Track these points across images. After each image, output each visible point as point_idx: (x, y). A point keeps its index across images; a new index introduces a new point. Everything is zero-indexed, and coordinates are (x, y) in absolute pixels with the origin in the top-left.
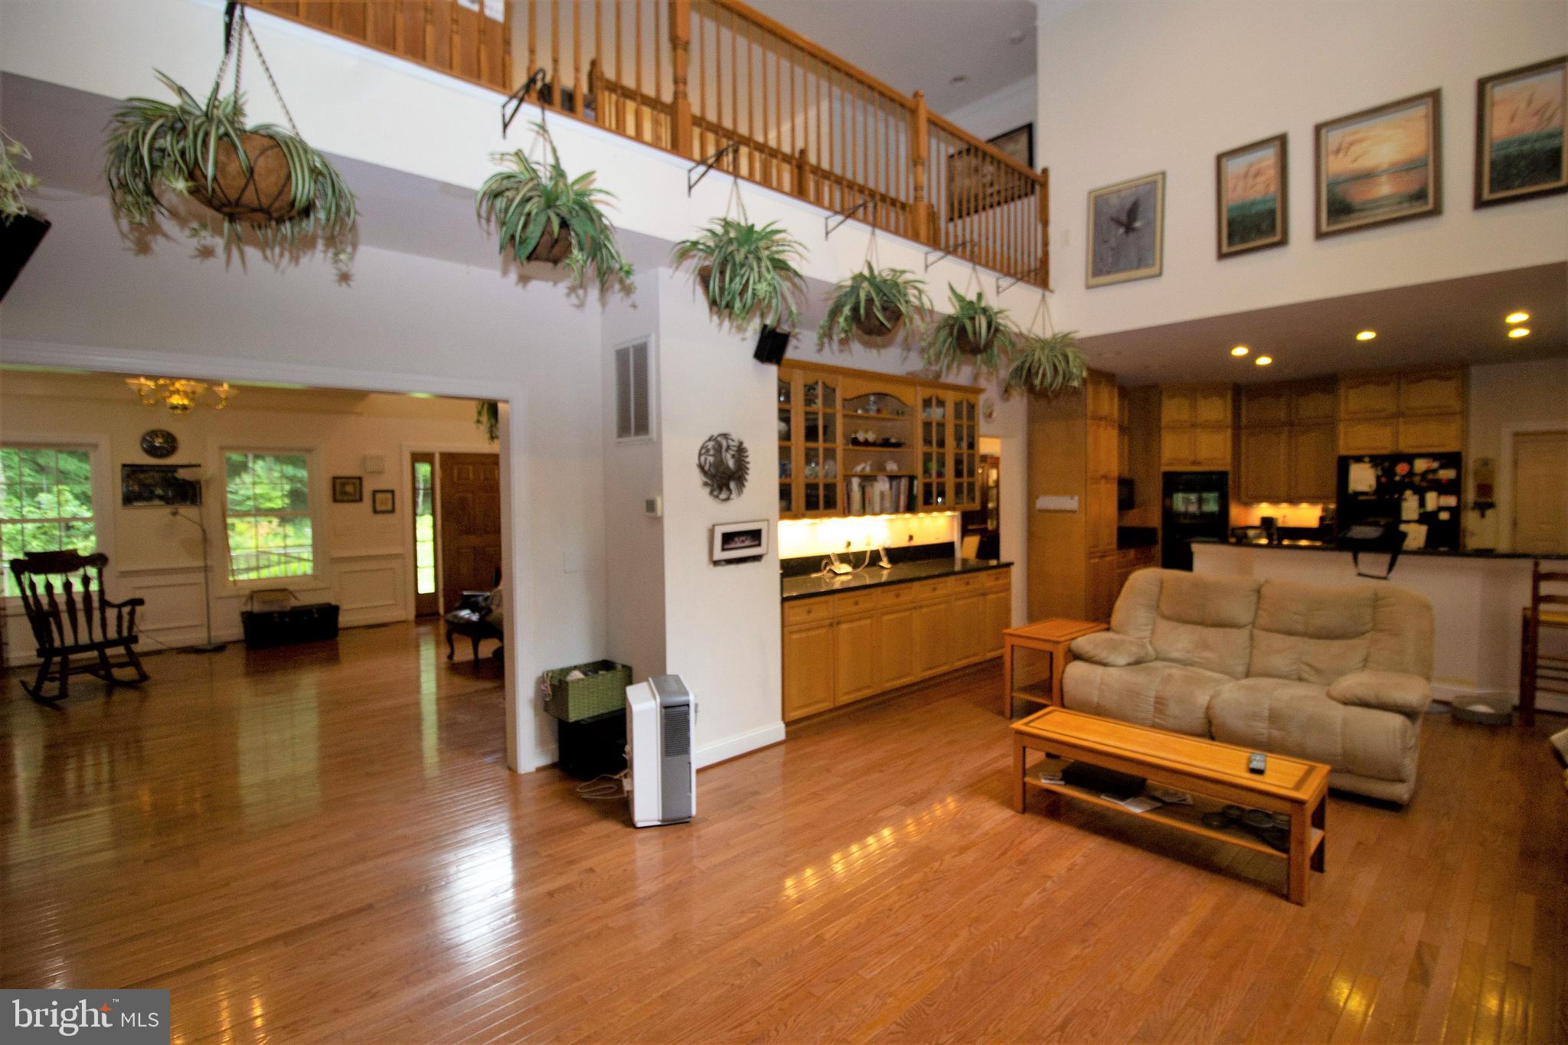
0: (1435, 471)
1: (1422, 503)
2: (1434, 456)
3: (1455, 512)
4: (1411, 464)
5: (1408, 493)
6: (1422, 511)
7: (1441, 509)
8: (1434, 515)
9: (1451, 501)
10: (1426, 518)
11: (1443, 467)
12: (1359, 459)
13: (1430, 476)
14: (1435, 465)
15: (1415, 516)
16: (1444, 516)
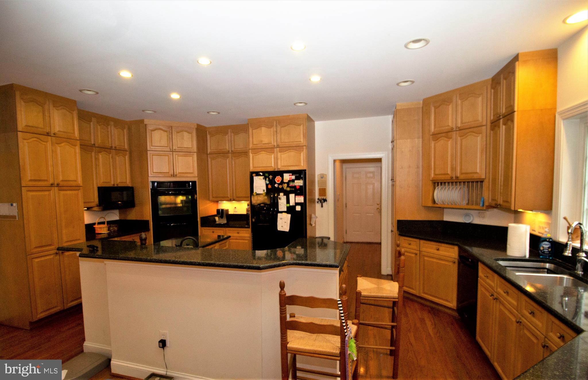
0: (293, 181)
1: (288, 201)
2: (293, 172)
3: (303, 205)
4: (282, 177)
5: (282, 194)
6: (288, 205)
7: (297, 204)
8: (294, 207)
9: (300, 199)
10: (290, 210)
11: (297, 178)
12: (257, 174)
13: (291, 184)
14: (293, 177)
15: (285, 210)
16: (298, 208)
